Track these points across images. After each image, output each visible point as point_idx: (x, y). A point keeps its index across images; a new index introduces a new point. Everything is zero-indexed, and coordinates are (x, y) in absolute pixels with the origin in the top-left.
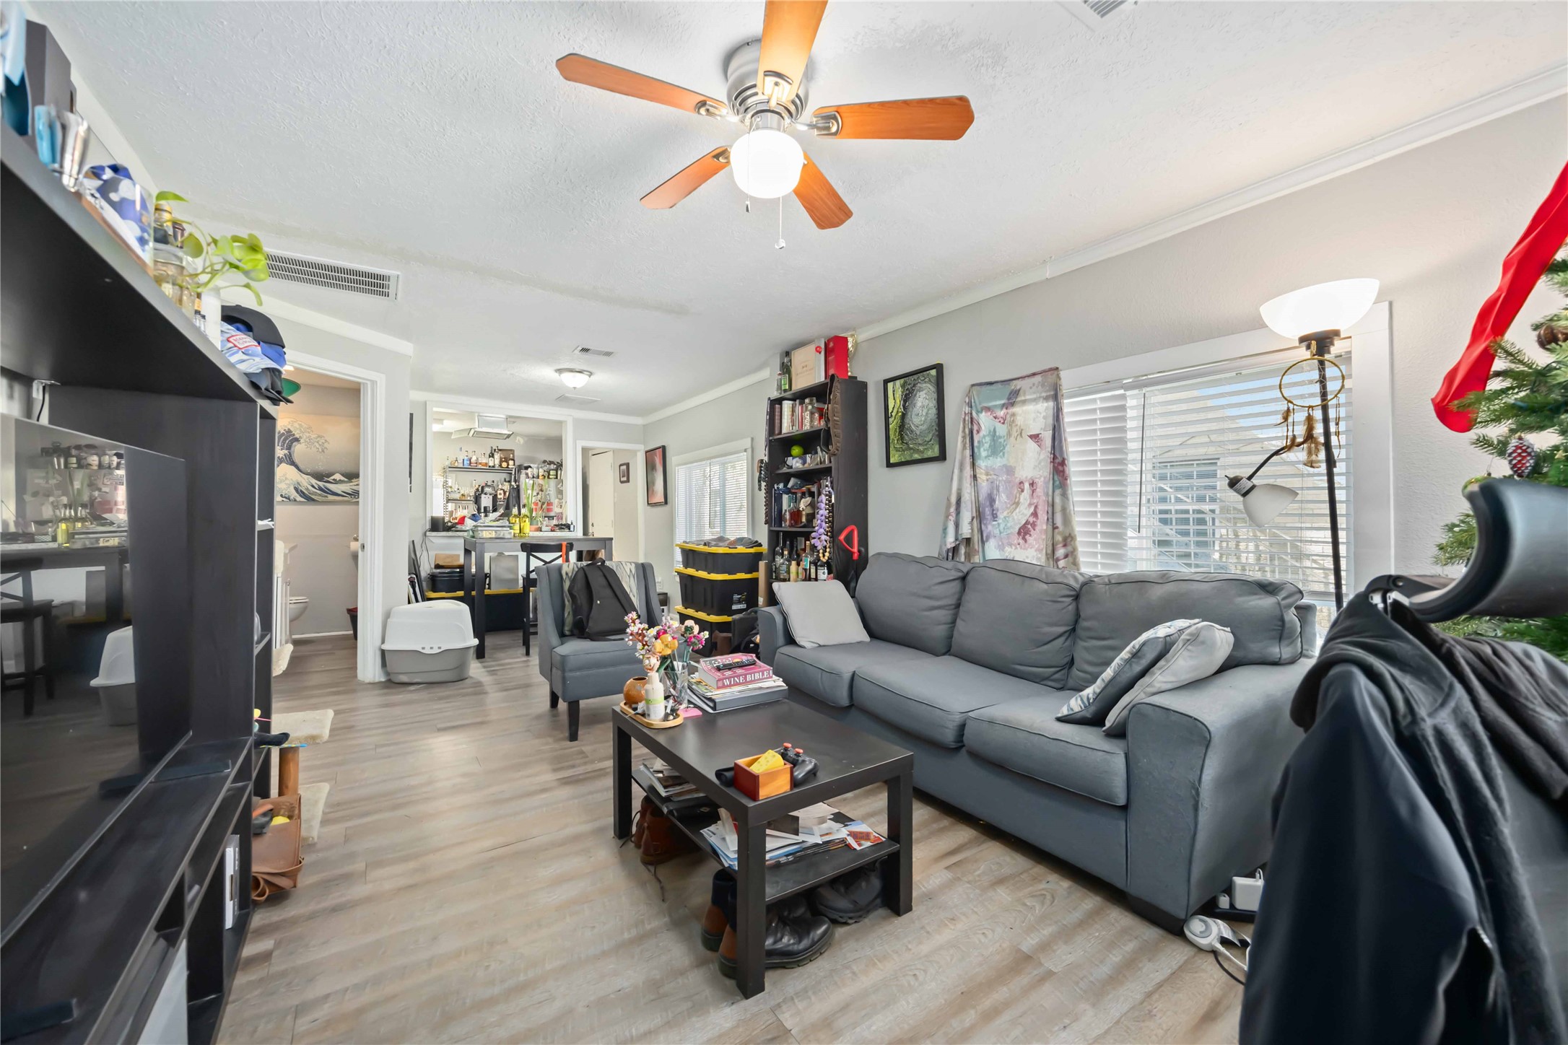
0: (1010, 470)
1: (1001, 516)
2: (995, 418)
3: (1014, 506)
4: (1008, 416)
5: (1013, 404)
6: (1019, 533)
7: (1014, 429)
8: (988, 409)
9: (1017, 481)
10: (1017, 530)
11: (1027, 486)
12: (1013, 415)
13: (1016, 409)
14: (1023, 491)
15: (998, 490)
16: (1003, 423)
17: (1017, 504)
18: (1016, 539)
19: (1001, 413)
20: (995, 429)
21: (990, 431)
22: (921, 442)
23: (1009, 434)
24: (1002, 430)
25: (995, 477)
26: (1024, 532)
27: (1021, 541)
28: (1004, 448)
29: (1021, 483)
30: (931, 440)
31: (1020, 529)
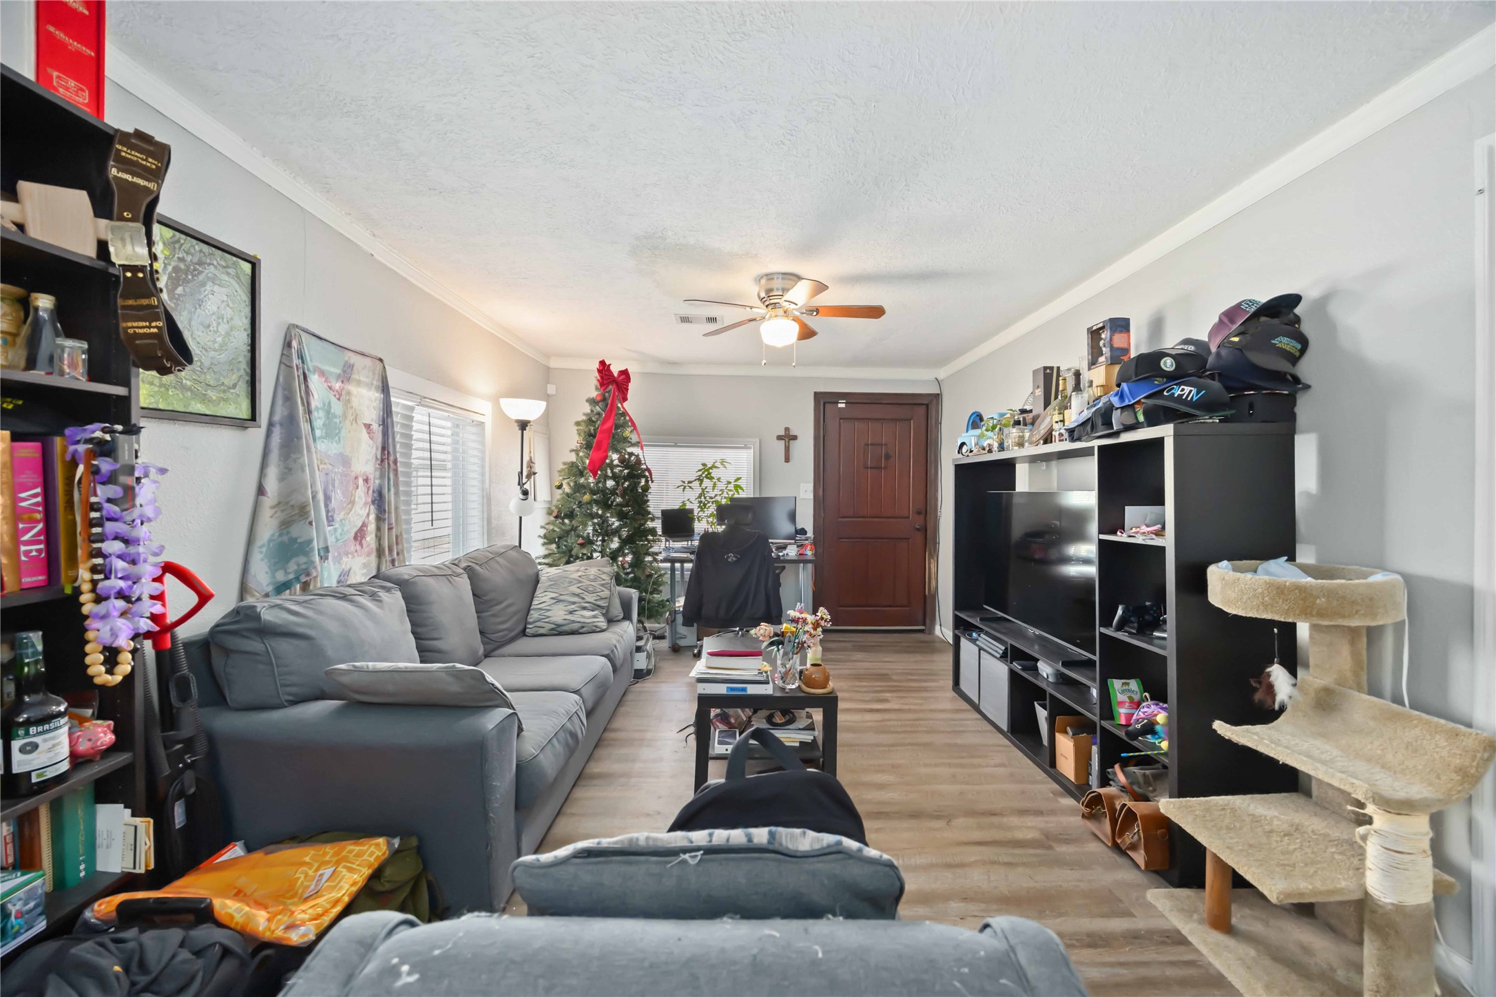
0: (345, 461)
1: (337, 518)
2: (330, 388)
3: (350, 506)
4: (344, 393)
5: (349, 379)
6: (355, 538)
7: (350, 411)
8: (322, 373)
9: (353, 475)
10: (352, 535)
11: (361, 482)
12: (349, 393)
13: (351, 388)
14: (357, 488)
15: (333, 486)
16: (339, 399)
17: (352, 503)
18: (353, 546)
19: (337, 385)
20: (329, 403)
21: (324, 404)
22: (211, 383)
23: (345, 416)
24: (337, 407)
25: (330, 467)
26: (359, 535)
27: (358, 547)
28: (340, 432)
29: (356, 478)
30: (234, 386)
31: (356, 534)
